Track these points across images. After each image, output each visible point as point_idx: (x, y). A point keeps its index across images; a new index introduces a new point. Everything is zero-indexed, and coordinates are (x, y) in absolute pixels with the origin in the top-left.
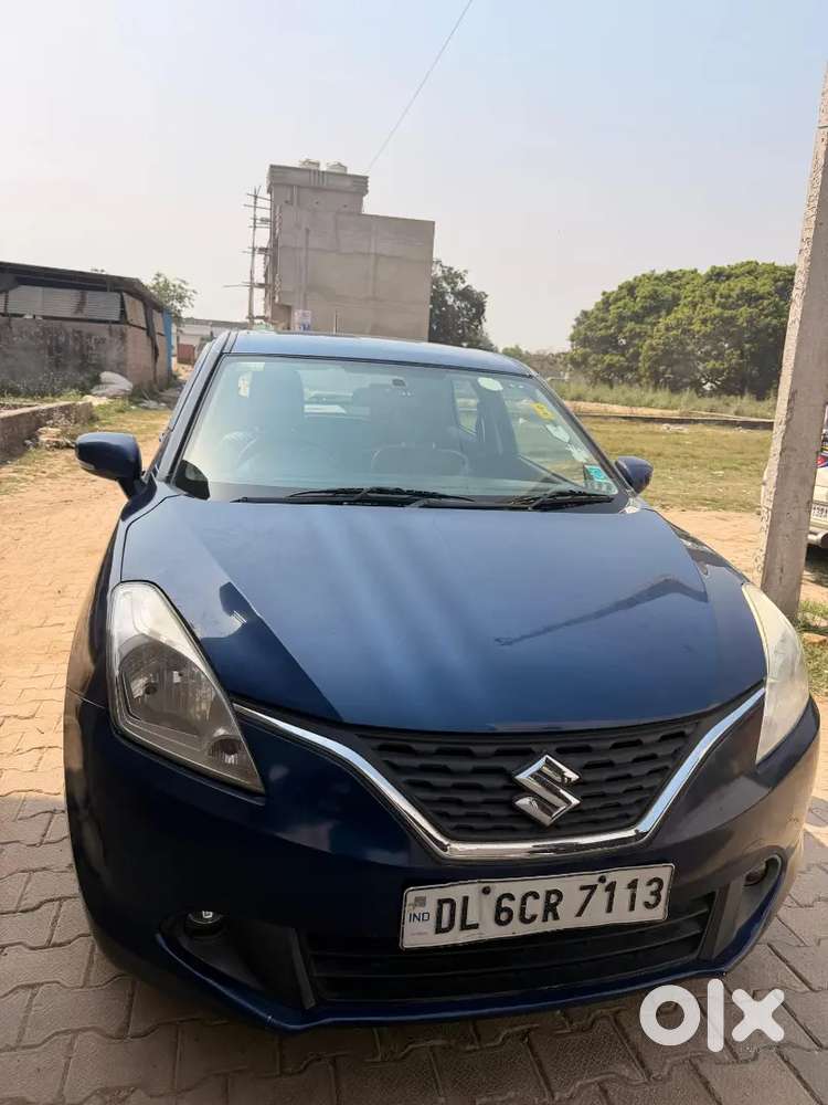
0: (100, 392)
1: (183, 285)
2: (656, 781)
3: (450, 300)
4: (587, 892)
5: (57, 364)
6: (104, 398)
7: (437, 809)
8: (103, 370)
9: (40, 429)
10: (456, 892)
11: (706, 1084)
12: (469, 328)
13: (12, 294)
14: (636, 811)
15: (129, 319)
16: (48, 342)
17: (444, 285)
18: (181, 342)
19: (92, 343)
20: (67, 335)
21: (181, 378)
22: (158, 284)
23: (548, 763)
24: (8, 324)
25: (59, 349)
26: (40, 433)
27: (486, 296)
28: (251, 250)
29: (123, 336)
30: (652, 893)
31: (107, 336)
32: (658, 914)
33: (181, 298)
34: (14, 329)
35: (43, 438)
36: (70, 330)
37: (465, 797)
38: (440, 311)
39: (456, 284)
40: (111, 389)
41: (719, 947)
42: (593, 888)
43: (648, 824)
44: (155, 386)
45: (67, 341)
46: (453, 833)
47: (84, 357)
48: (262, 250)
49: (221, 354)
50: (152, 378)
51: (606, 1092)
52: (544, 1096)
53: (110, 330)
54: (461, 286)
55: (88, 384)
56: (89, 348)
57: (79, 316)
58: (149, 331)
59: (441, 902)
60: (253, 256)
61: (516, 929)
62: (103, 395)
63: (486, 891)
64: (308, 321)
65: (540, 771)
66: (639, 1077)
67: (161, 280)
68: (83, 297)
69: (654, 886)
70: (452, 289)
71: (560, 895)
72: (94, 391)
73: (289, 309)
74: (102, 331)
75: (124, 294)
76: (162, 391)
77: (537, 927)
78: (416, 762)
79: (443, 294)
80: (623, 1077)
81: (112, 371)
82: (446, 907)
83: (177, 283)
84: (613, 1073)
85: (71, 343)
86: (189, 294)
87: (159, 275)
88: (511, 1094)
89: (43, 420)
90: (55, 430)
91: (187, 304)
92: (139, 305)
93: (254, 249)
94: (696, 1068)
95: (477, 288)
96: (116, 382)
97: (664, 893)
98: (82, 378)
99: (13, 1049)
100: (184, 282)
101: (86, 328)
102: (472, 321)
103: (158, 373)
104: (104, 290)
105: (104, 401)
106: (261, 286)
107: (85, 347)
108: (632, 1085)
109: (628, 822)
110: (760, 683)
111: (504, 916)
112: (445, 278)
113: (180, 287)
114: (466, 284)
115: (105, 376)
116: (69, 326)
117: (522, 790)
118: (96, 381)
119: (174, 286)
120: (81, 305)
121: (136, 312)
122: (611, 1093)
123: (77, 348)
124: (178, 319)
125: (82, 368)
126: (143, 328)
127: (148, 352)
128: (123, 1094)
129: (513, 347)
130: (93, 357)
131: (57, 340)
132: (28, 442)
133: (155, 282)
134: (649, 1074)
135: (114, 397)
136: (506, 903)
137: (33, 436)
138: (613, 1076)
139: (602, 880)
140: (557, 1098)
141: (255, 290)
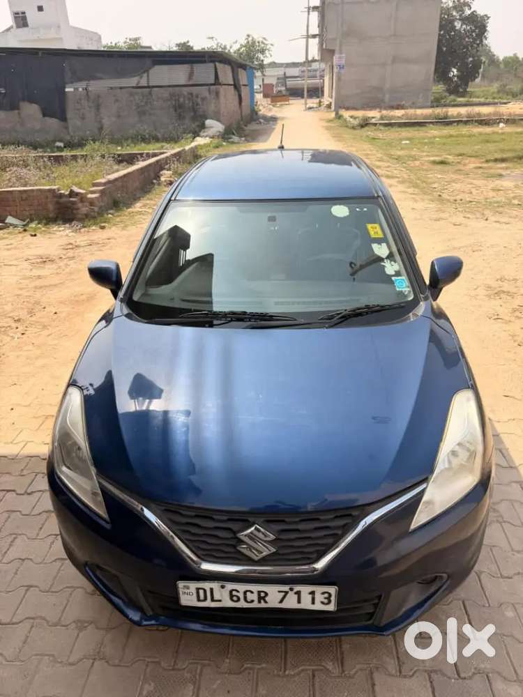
0: (205, 134)
1: (264, 41)
2: (330, 541)
3: (458, 25)
4: (283, 594)
5: (180, 117)
6: (207, 138)
7: (196, 544)
8: (206, 119)
9: (161, 173)
10: (207, 585)
11: (373, 685)
12: (472, 46)
13: (151, 71)
14: (314, 556)
15: (220, 81)
16: (174, 102)
17: (454, 13)
18: (266, 82)
19: (199, 101)
20: (184, 97)
21: (260, 113)
22: (248, 42)
23: (256, 529)
24: (150, 93)
25: (181, 106)
26: (162, 175)
27: (488, 18)
28: (306, 10)
29: (217, 94)
30: (325, 598)
31: (207, 94)
32: (331, 607)
33: (263, 52)
34: (154, 96)
35: (163, 179)
36: (185, 93)
37: (210, 540)
38: (449, 35)
39: (463, 11)
40: (211, 132)
41: (384, 621)
42: (286, 593)
43: (321, 564)
44: (242, 123)
45: (184, 101)
46: (203, 557)
47: (195, 111)
48: (315, 8)
49: (170, 200)
50: (240, 117)
51: (314, 676)
52: (281, 671)
53: (209, 90)
54: (468, 12)
55: (197, 129)
56: (197, 104)
57: (190, 83)
58: (236, 86)
59: (198, 589)
60: (309, 14)
61: (242, 604)
62: (206, 136)
63: (223, 587)
64: (343, 62)
65: (251, 533)
66: (336, 672)
67: (250, 39)
68: (192, 69)
69: (326, 595)
70: (460, 16)
71: (266, 594)
72: (202, 134)
73: (332, 52)
74: (203, 91)
75: (217, 64)
76: (246, 126)
77: (255, 605)
78: (184, 520)
79: (452, 22)
80: (328, 670)
81: (212, 119)
82: (201, 592)
83: (261, 39)
84: (323, 666)
85: (187, 102)
86: (268, 47)
87: (248, 36)
88: (264, 665)
89: (163, 165)
90: (169, 172)
91: (268, 55)
92: (228, 69)
93: (309, 8)
94: (372, 673)
95: (481, 12)
96: (214, 126)
97: (333, 598)
98: (193, 126)
99: (47, 592)
100: (264, 39)
101: (195, 90)
102: (475, 40)
103: (243, 114)
104: (204, 62)
105: (207, 140)
106: (314, 36)
107: (195, 104)
108: (331, 677)
109: (308, 562)
110: (426, 480)
111: (235, 598)
112: (455, 8)
113: (262, 43)
114: (472, 10)
115: (208, 122)
116: (185, 90)
117: (242, 542)
118: (203, 127)
119: (259, 42)
120: (191, 75)
121: (226, 74)
122: (316, 677)
123: (191, 104)
124: (262, 67)
125: (194, 119)
126: (231, 85)
127: (236, 102)
128: (86, 624)
129: (512, 55)
130: (201, 110)
131: (179, 101)
132: (155, 181)
133: (246, 42)
134: (343, 671)
135: (213, 137)
136: (234, 593)
137: (158, 177)
138: (322, 668)
139: (291, 589)
140: (287, 672)
141: (311, 40)
